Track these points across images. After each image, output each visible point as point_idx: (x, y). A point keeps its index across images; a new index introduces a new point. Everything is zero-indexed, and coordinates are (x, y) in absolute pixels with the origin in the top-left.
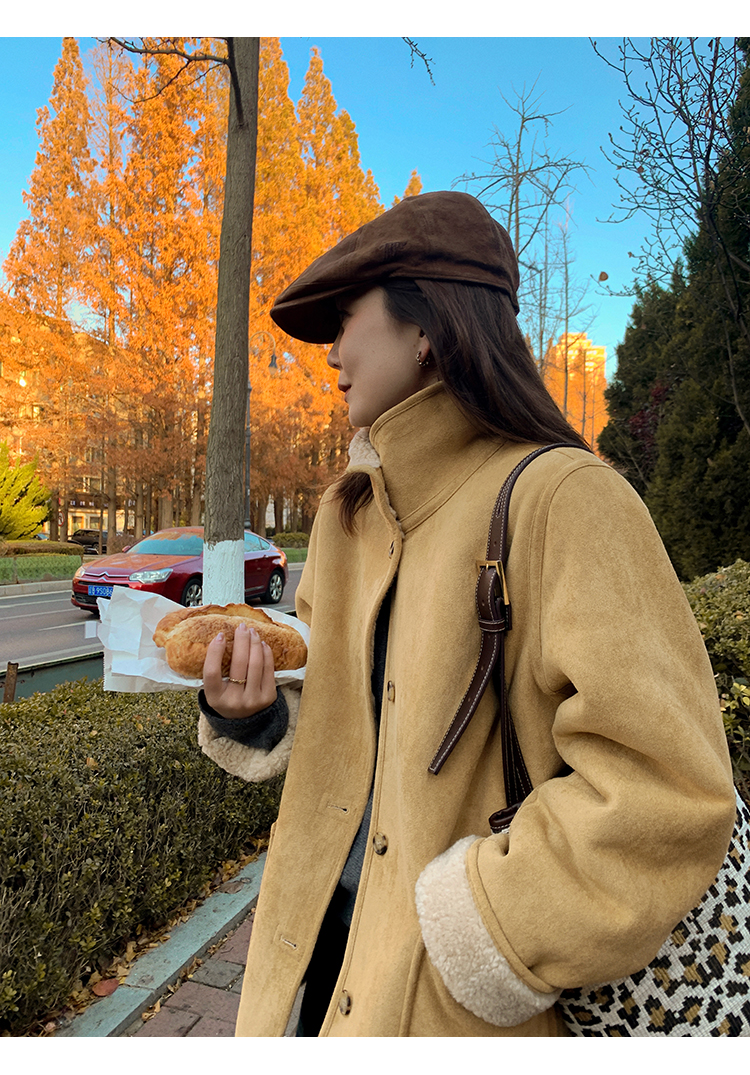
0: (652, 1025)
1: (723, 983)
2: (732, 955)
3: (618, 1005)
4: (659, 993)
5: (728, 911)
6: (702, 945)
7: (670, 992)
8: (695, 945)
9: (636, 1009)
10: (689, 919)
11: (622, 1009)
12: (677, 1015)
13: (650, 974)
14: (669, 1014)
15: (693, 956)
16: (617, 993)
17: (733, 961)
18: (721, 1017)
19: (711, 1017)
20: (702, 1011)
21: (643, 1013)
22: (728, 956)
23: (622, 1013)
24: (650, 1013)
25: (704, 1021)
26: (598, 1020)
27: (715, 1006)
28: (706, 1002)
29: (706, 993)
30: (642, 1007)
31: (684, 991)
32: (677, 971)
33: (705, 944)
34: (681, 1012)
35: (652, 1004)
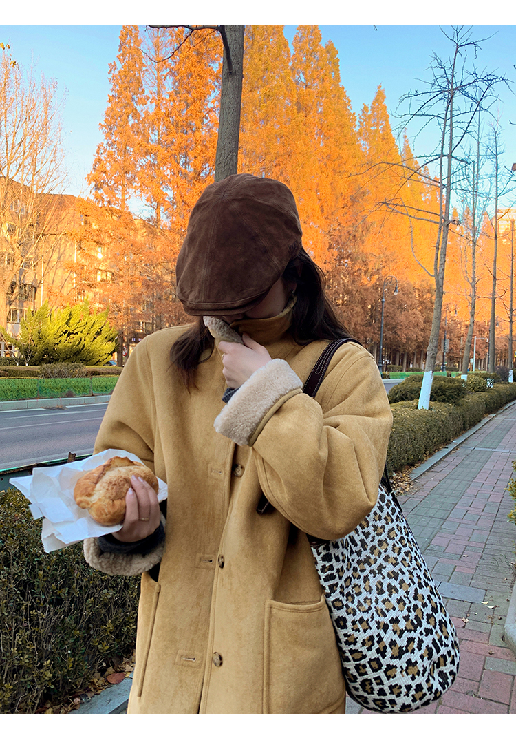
0: (393, 655)
1: (422, 629)
2: (425, 614)
3: (376, 646)
4: (395, 637)
5: (420, 592)
6: (411, 610)
7: (400, 636)
8: (408, 609)
9: (385, 647)
10: (404, 596)
11: (378, 648)
12: (404, 649)
13: (391, 627)
14: (401, 648)
15: (409, 616)
16: (376, 639)
17: (425, 617)
18: (424, 648)
19: (419, 648)
20: (415, 646)
21: (388, 649)
22: (423, 615)
23: (378, 651)
24: (392, 649)
25: (416, 650)
26: (364, 657)
27: (421, 641)
28: (416, 640)
29: (415, 635)
30: (388, 646)
31: (406, 635)
32: (402, 625)
33: (413, 609)
34: (406, 647)
35: (393, 643)
